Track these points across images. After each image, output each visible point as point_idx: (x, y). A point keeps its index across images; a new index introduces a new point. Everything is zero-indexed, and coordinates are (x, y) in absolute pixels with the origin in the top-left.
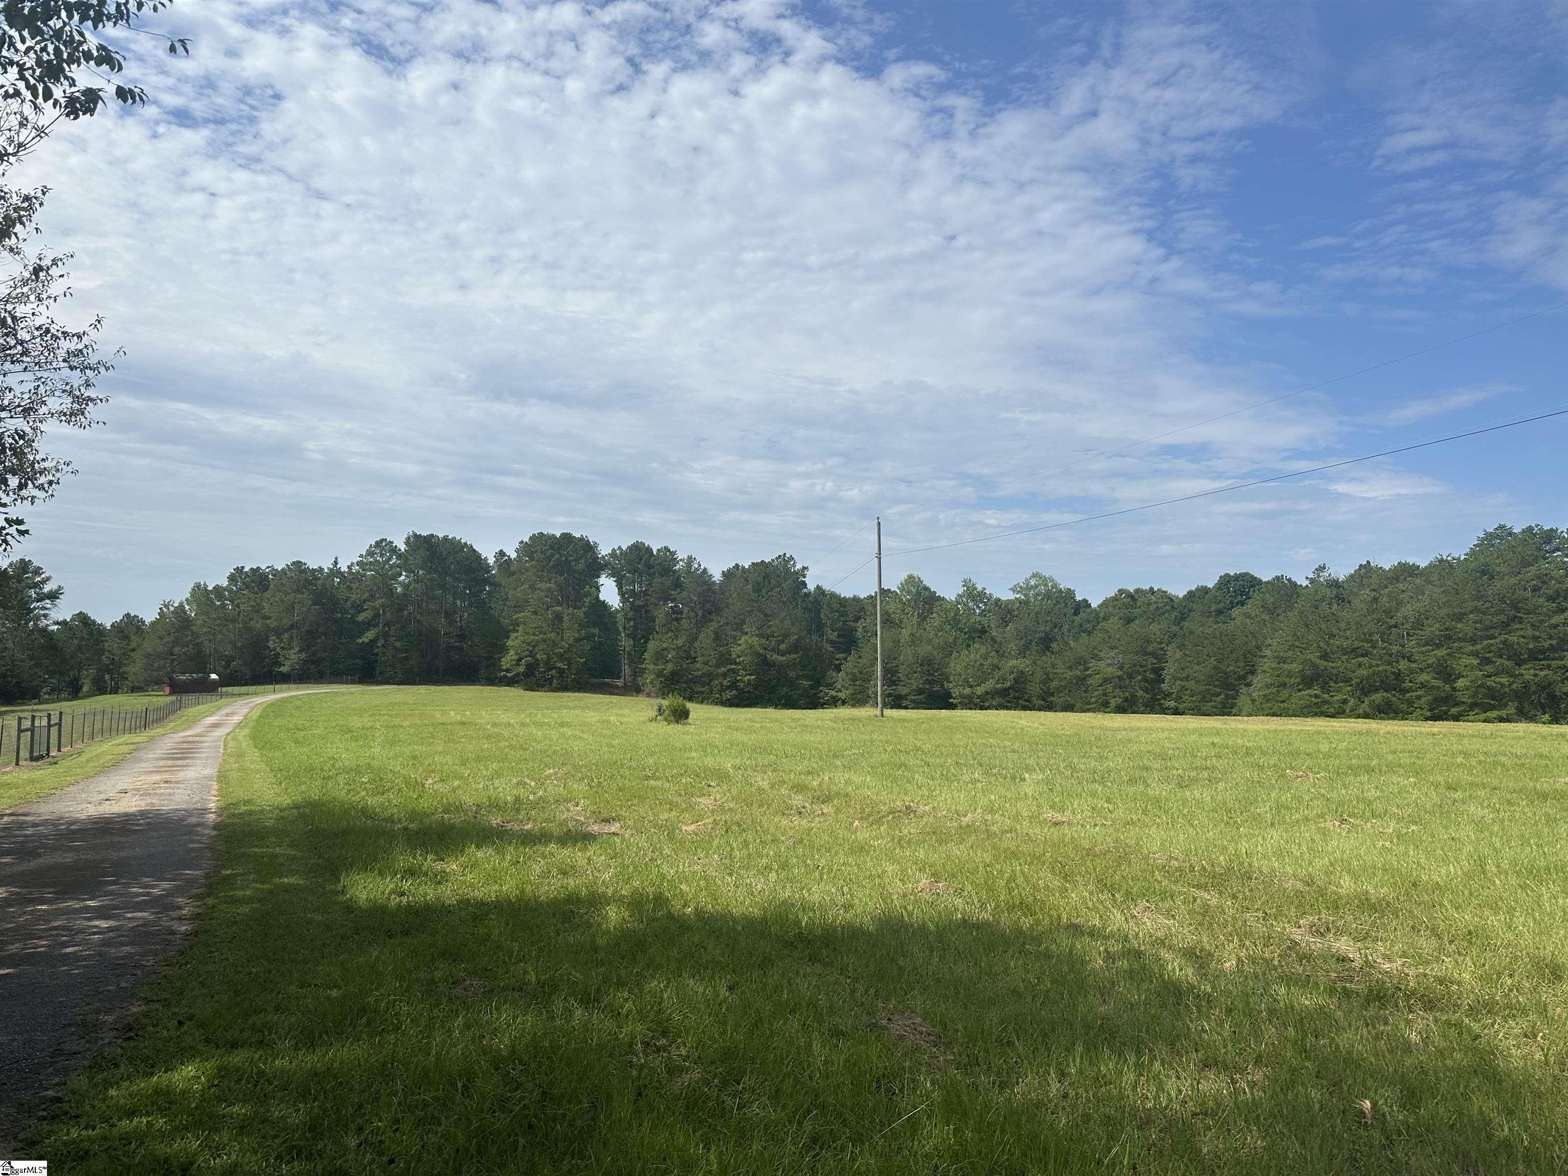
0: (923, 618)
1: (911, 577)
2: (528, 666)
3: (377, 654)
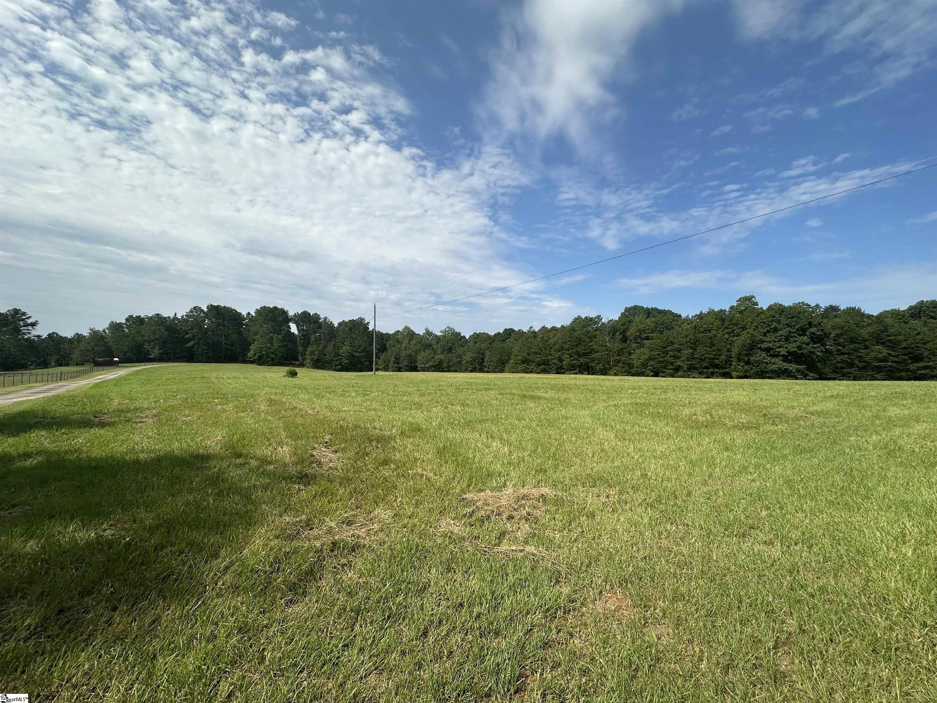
0: (410, 341)
1: (406, 327)
2: (259, 356)
3: (194, 351)
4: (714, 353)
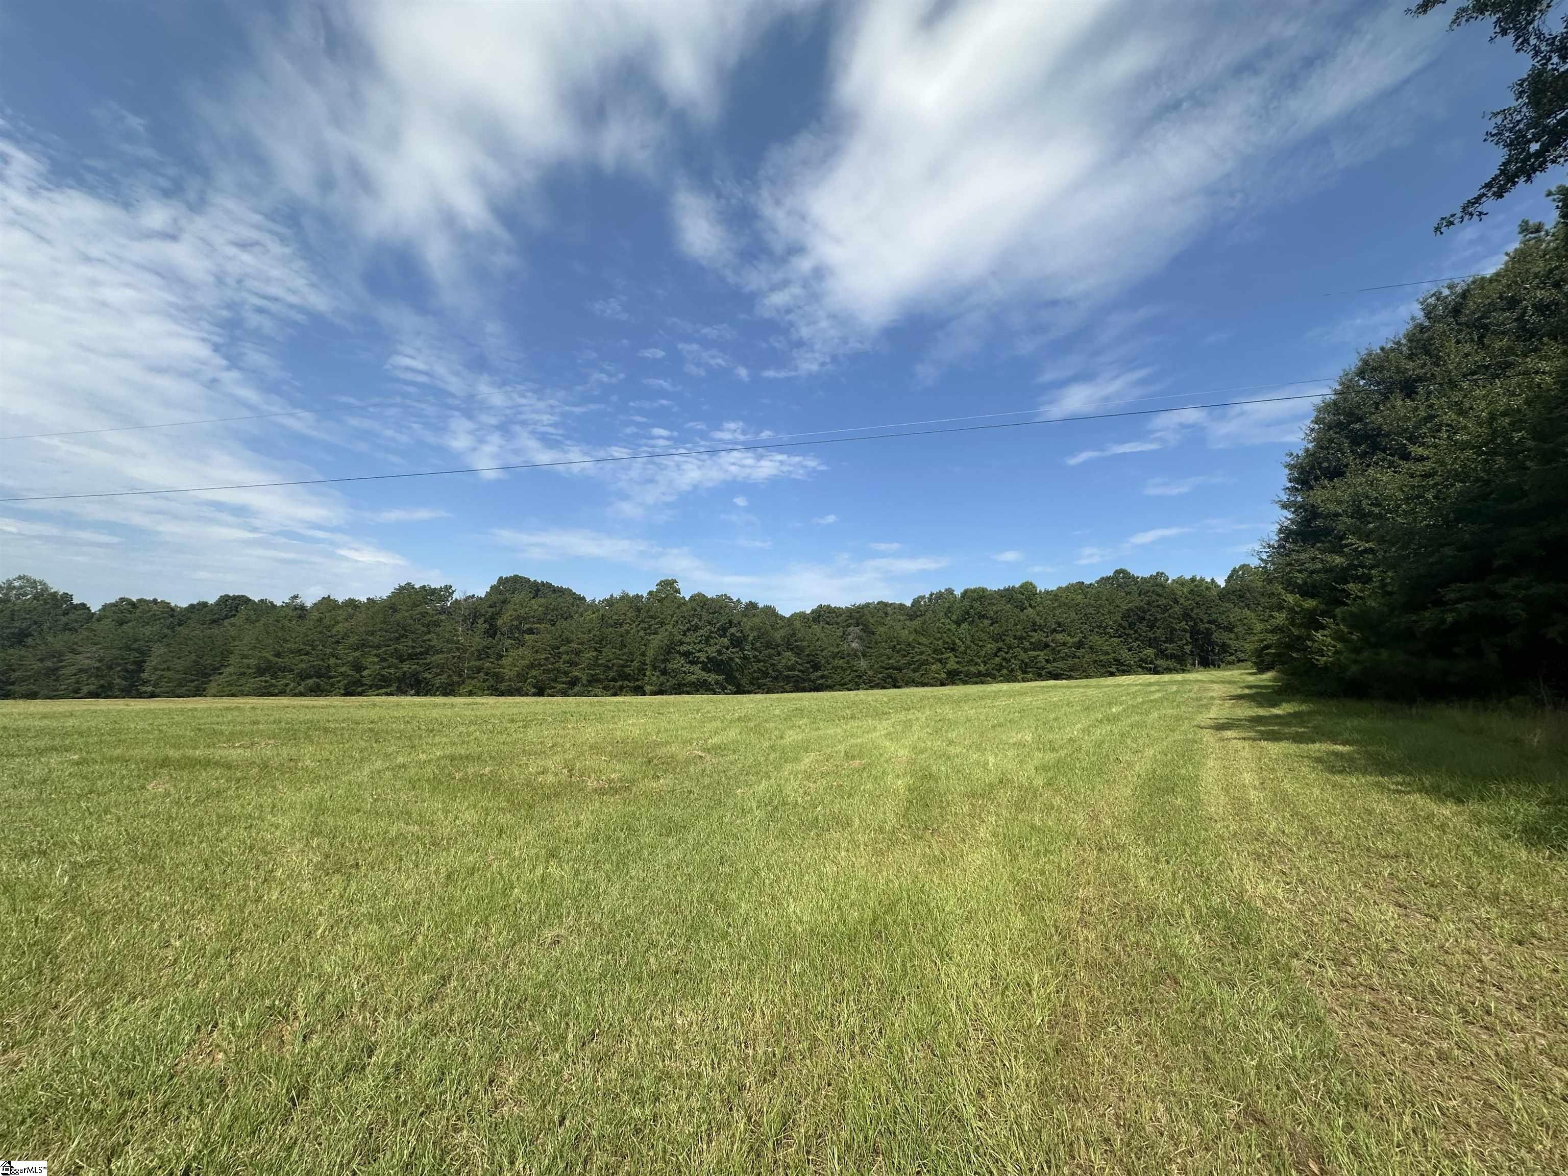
4: (624, 657)
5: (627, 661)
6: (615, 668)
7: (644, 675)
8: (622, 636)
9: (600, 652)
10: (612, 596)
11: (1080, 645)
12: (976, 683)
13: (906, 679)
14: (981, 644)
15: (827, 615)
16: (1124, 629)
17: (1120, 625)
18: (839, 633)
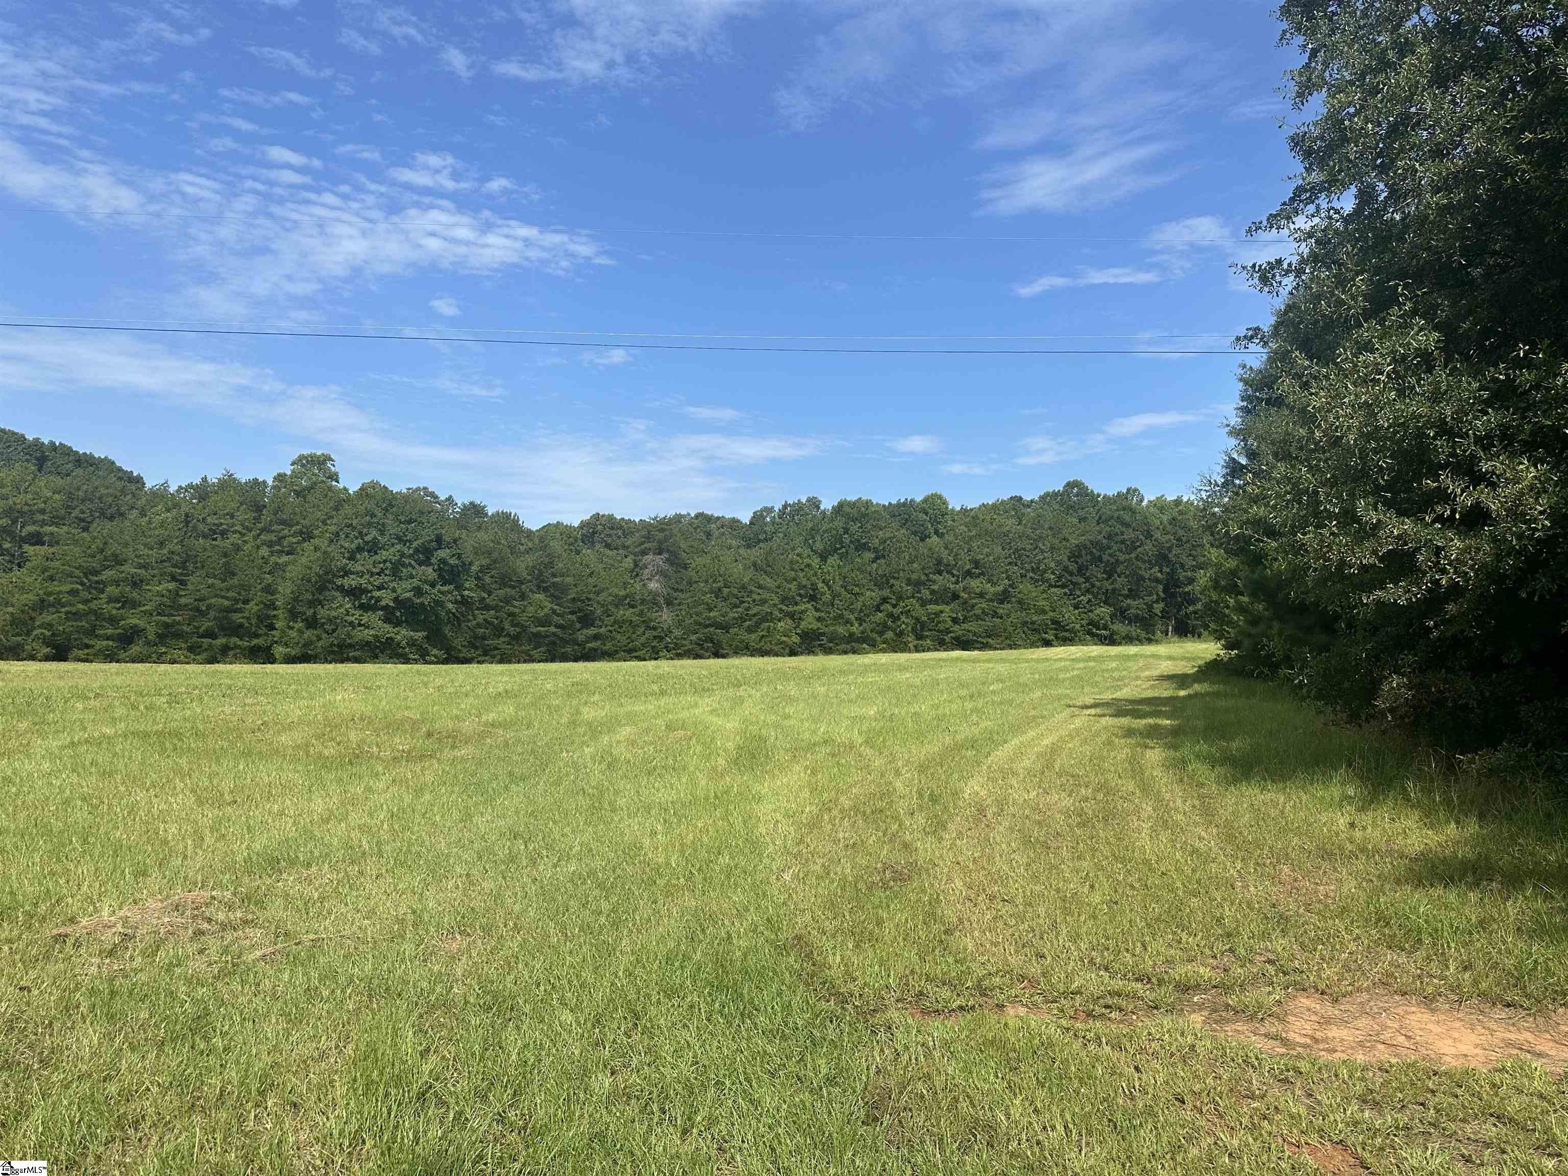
4: (230, 594)
5: (237, 601)
6: (212, 614)
7: (272, 627)
8: (225, 555)
9: (183, 583)
10: (205, 479)
11: (1004, 597)
12: (845, 653)
13: (735, 644)
14: (856, 589)
15: (608, 531)
16: (1071, 574)
17: (1066, 569)
18: (628, 562)
